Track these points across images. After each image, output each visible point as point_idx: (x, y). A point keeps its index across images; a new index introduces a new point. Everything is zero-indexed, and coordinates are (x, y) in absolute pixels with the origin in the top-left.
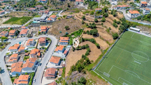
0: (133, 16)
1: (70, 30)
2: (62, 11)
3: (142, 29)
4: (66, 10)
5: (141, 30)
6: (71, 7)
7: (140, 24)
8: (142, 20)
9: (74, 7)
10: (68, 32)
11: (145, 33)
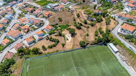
0: (123, 31)
1: (62, 22)
2: (75, 4)
3: (122, 51)
4: (79, 4)
5: (120, 52)
6: (86, 2)
7: (122, 44)
8: (130, 41)
9: (88, 3)
10: (59, 23)
11: (121, 57)
